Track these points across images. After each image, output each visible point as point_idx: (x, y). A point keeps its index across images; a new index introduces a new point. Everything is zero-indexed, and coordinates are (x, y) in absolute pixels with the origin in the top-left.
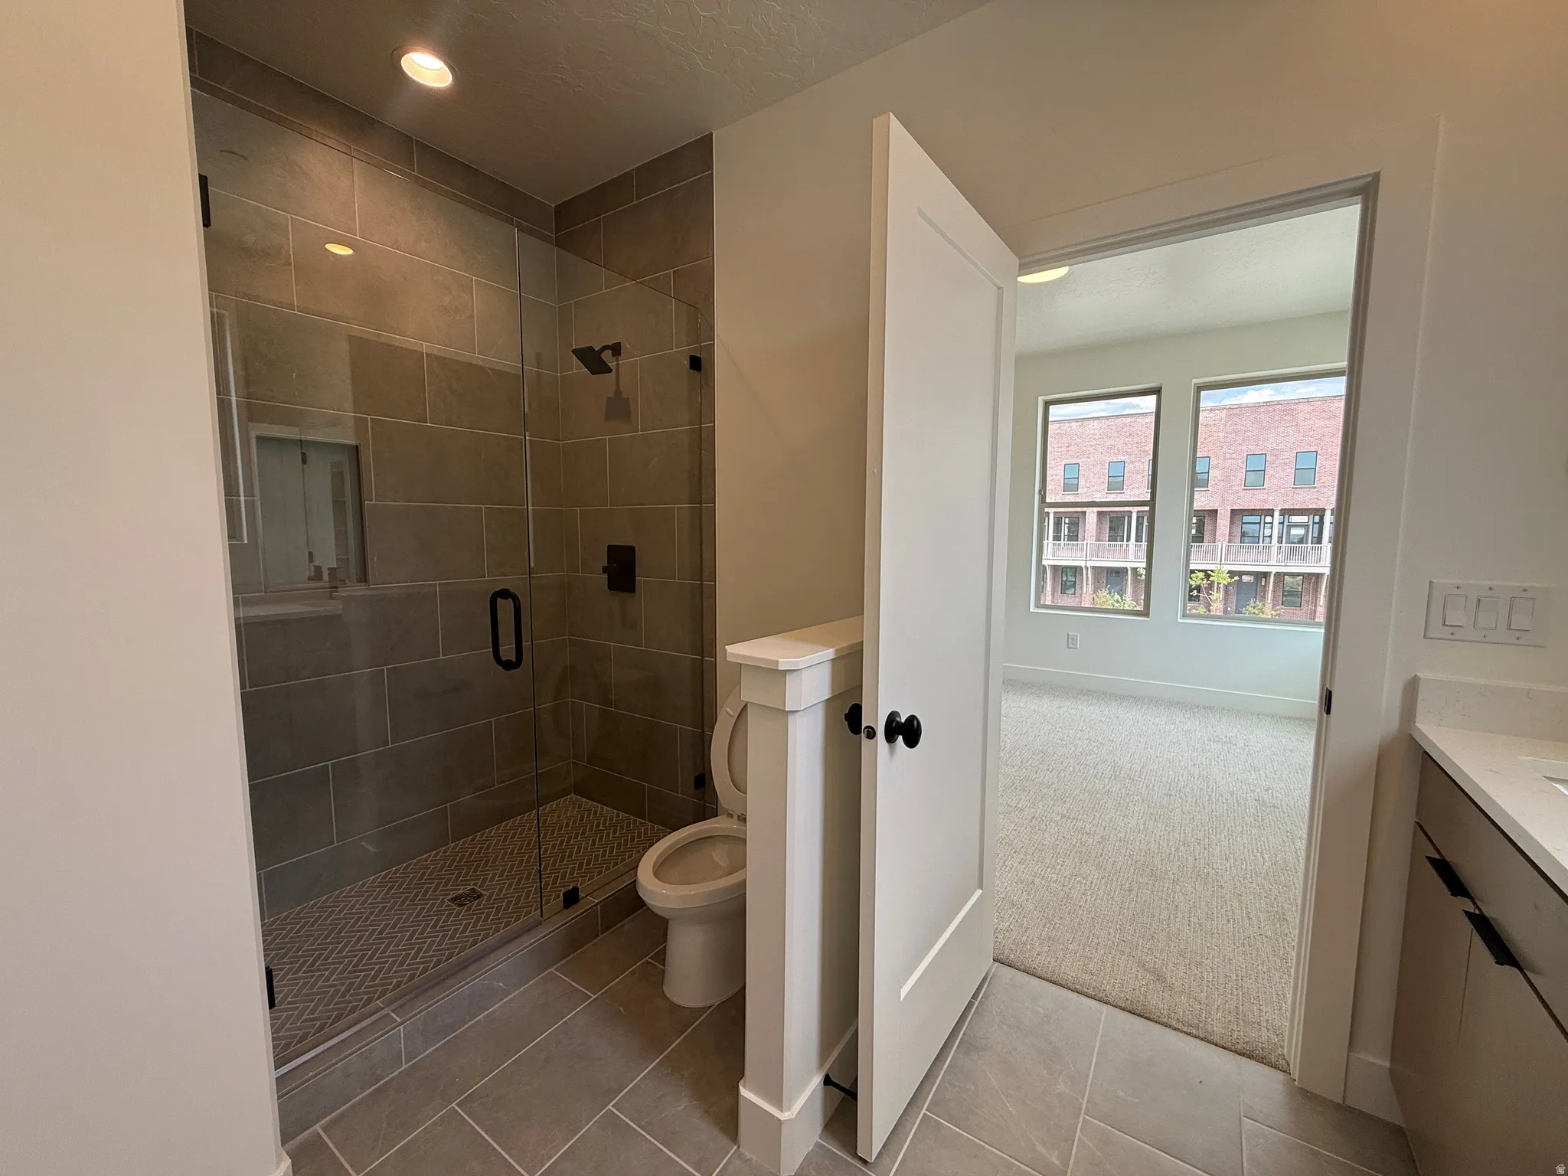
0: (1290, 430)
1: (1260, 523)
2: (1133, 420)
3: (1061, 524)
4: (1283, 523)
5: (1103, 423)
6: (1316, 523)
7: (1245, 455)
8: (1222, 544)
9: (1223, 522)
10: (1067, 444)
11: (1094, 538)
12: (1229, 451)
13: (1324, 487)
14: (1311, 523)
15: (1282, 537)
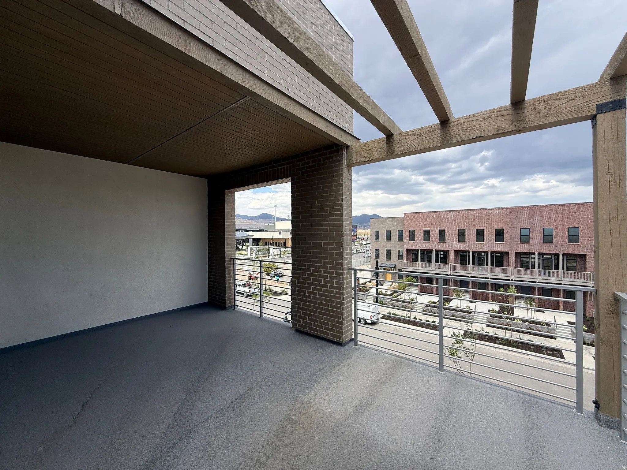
0: (539, 219)
1: (529, 258)
2: (468, 212)
3: (439, 254)
4: (540, 258)
5: (454, 213)
6: (556, 259)
7: (520, 228)
8: (512, 268)
9: (512, 258)
10: (439, 222)
11: (453, 263)
12: (512, 227)
13: (558, 244)
14: (553, 259)
15: (540, 264)
